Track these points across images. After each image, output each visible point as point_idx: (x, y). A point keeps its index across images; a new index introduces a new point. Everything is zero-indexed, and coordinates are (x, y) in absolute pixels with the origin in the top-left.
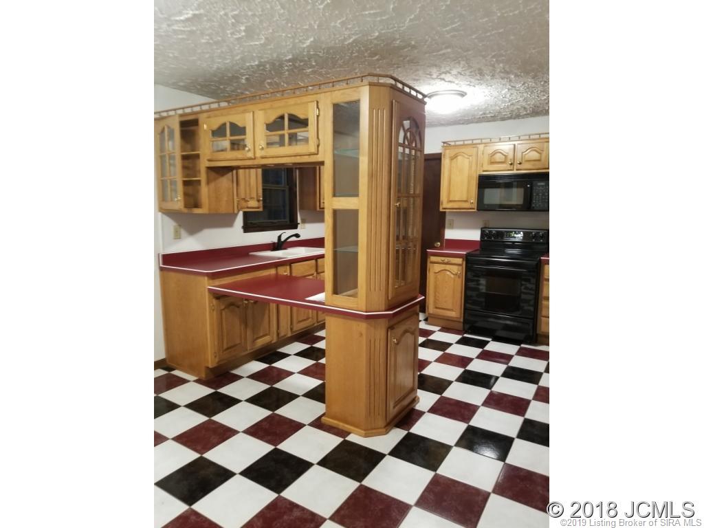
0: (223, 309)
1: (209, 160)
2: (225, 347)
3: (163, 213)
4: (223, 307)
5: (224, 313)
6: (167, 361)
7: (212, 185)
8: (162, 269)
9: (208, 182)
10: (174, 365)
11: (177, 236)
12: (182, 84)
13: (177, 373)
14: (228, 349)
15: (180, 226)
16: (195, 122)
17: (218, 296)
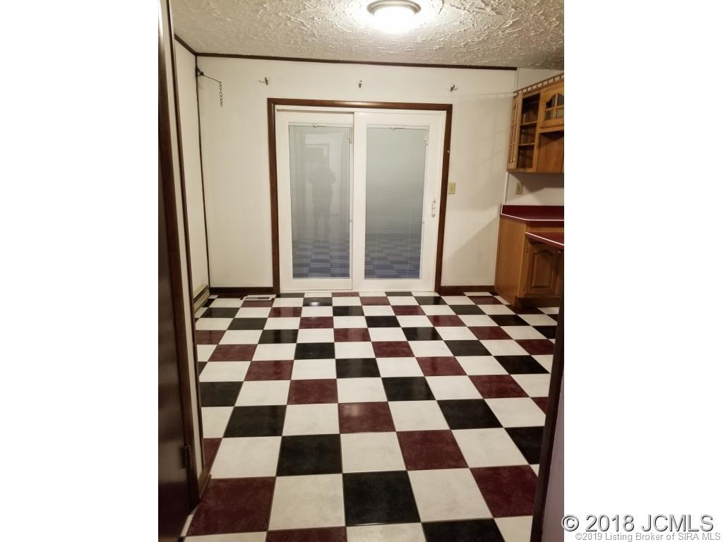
0: (537, 254)
1: (542, 128)
2: (533, 284)
3: (509, 172)
4: (536, 251)
5: (536, 256)
6: (495, 289)
7: (543, 149)
8: (501, 216)
9: (540, 146)
10: (498, 292)
11: (519, 192)
12: (538, 64)
13: (498, 298)
14: (536, 287)
15: (523, 184)
16: (537, 97)
17: (533, 242)
